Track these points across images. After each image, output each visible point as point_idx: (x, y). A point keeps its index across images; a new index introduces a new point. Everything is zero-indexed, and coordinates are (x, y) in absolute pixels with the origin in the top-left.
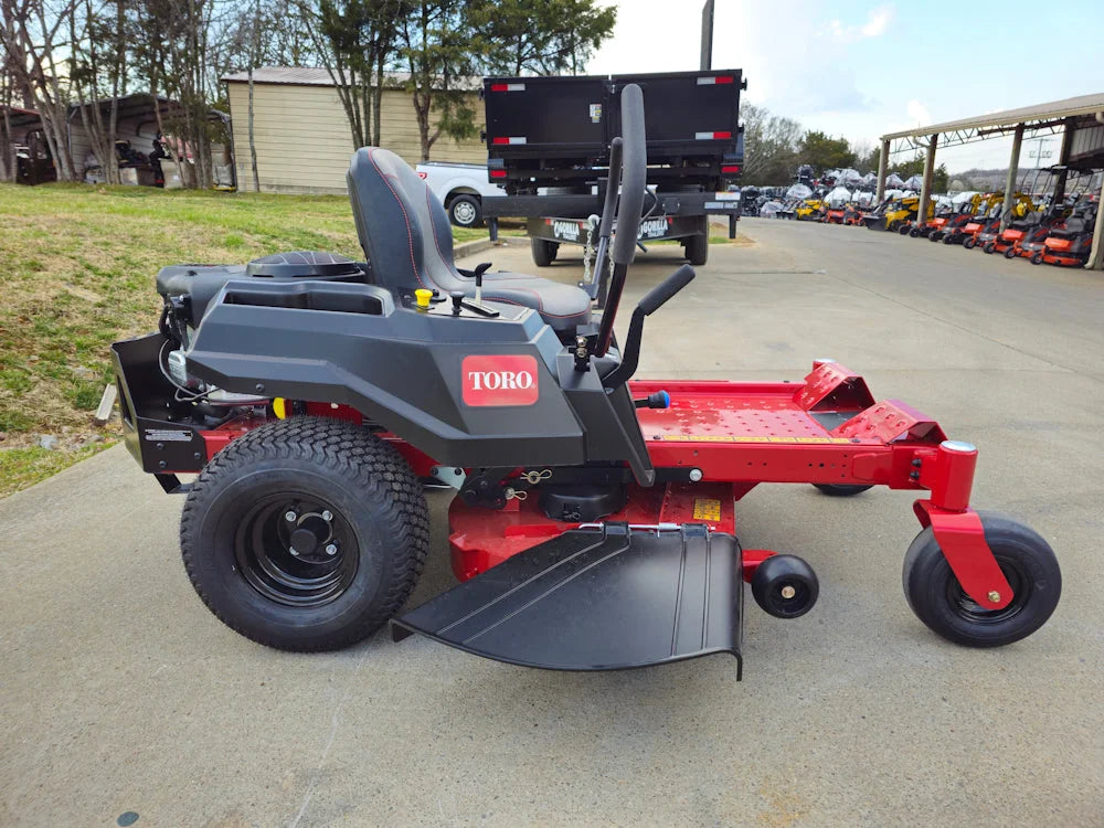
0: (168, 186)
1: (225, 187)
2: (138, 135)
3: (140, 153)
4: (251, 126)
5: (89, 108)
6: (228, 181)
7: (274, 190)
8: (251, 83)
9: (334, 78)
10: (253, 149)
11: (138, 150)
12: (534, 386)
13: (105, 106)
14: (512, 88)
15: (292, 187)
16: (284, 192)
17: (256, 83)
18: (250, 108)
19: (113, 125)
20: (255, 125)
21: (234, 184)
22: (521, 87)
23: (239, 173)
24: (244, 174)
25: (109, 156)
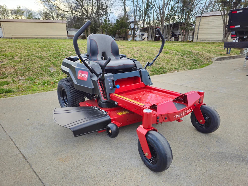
0: (179, 41)
1: (191, 41)
2: (177, 30)
3: (176, 34)
4: (199, 27)
5: (168, 26)
6: (192, 40)
7: (201, 41)
8: (201, 17)
9: (221, 13)
10: (198, 32)
11: (176, 33)
12: (87, 78)
13: (171, 25)
14: (238, 12)
15: (206, 40)
16: (203, 42)
17: (203, 17)
18: (200, 23)
19: (171, 29)
20: (200, 26)
21: (193, 40)
22: (241, 11)
23: (194, 38)
24: (195, 38)
25: (169, 35)
